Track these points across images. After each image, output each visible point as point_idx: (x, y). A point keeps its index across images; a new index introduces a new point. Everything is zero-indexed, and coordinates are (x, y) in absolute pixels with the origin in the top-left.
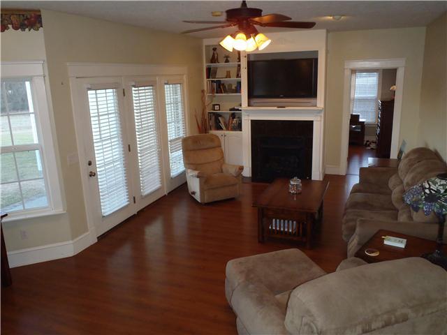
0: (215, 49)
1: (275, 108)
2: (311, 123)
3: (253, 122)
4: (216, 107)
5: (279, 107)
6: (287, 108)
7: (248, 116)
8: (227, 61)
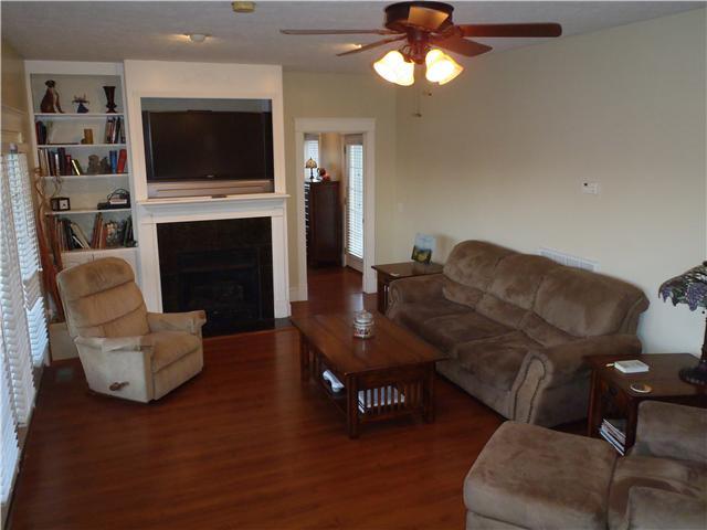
0: (51, 84)
1: (209, 199)
2: (268, 220)
3: (162, 228)
4: (62, 202)
5: (214, 197)
6: (230, 198)
7: (152, 216)
8: (82, 110)
